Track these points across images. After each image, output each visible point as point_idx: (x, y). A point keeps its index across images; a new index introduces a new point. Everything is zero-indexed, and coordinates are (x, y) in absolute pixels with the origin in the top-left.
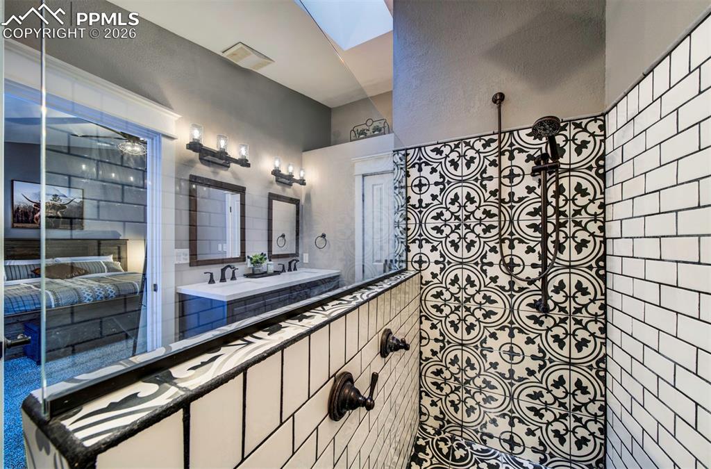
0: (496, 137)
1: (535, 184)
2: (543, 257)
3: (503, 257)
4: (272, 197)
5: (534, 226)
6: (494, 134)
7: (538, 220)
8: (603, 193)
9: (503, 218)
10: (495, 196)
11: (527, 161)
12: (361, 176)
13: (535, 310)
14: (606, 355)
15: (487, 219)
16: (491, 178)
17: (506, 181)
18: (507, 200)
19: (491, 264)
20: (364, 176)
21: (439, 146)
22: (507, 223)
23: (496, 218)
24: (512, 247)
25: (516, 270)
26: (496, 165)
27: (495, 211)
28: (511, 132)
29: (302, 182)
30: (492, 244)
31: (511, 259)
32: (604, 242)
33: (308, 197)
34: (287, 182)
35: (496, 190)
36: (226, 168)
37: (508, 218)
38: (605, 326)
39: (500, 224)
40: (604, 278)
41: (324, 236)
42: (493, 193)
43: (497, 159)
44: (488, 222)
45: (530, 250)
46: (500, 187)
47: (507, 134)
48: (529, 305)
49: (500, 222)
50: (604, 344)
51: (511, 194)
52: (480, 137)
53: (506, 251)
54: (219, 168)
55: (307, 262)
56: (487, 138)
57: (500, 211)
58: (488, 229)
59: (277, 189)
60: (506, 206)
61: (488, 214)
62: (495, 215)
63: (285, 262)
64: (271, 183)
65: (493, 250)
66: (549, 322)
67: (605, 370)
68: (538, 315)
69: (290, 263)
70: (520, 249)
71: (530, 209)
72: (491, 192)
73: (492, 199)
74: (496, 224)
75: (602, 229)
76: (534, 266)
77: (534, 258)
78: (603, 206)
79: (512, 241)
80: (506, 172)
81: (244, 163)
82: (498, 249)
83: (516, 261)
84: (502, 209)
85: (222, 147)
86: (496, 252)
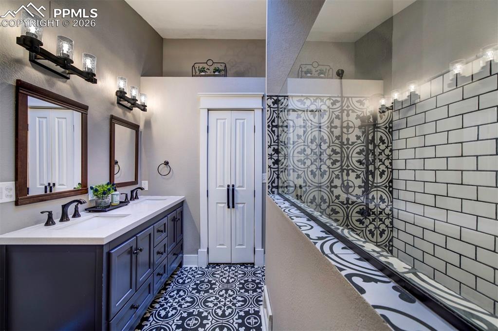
0: (339, 99)
1: (360, 134)
2: (366, 182)
3: (343, 181)
4: (113, 120)
5: (360, 162)
6: (338, 97)
7: (362, 157)
8: (391, 143)
9: (343, 156)
10: (339, 140)
11: (356, 119)
12: (207, 110)
13: (360, 215)
14: (393, 237)
15: (334, 155)
16: (336, 127)
17: (345, 130)
18: (345, 143)
19: (336, 187)
20: (209, 110)
21: (303, 98)
22: (346, 158)
23: (339, 155)
24: (348, 175)
25: (351, 190)
26: (339, 119)
27: (338, 150)
28: (348, 98)
29: (143, 108)
30: (337, 173)
31: (348, 183)
32: (392, 172)
33: (148, 124)
34: (129, 105)
35: (339, 136)
36: (65, 80)
37: (346, 156)
38: (392, 220)
39: (342, 159)
40: (391, 192)
41: (167, 163)
42: (338, 138)
43: (340, 114)
44: (335, 157)
45: (358, 177)
46: (342, 134)
47: (346, 98)
48: (357, 212)
49: (341, 157)
50: (392, 231)
51: (348, 140)
52: (330, 97)
53: (345, 178)
54: (59, 78)
55: (147, 190)
56: (334, 99)
57: (342, 151)
58: (334, 163)
59: (118, 112)
60: (345, 147)
61: (334, 151)
62: (338, 153)
63: (127, 190)
64: (113, 104)
65: (337, 177)
66: (367, 222)
67: (392, 246)
68: (362, 218)
69: (132, 192)
70: (352, 176)
71: (358, 150)
72: (336, 137)
73: (337, 141)
74: (339, 159)
75: (391, 164)
76: (360, 187)
77: (359, 182)
78: (391, 151)
79: (348, 171)
80: (345, 124)
81: (90, 77)
82: (340, 176)
83: (351, 184)
84: (343, 149)
85: (65, 52)
86: (339, 178)
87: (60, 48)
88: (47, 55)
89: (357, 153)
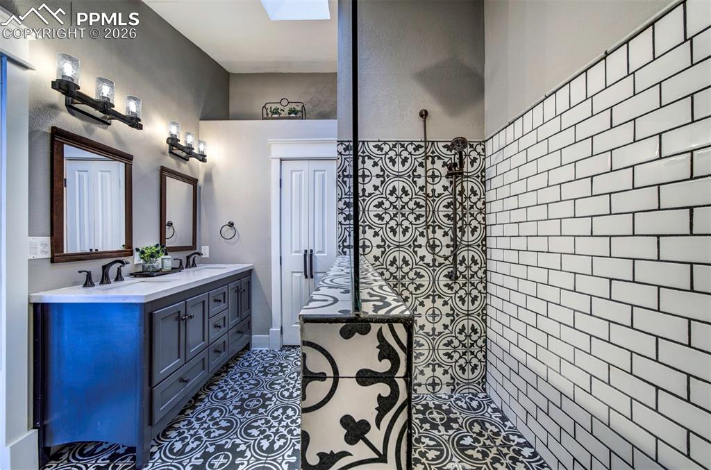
0: (423, 144)
1: (447, 184)
2: (454, 239)
3: (428, 240)
4: (164, 172)
5: (447, 216)
6: (421, 141)
7: (450, 211)
8: (484, 195)
9: (428, 209)
10: (423, 191)
11: (443, 166)
12: (279, 160)
13: (448, 279)
14: (486, 304)
15: (418, 209)
16: (419, 176)
17: (430, 180)
18: (431, 195)
19: (420, 246)
20: (281, 160)
21: (380, 144)
22: (431, 213)
23: (423, 209)
24: (434, 232)
25: (437, 250)
26: (423, 167)
27: (422, 203)
28: (433, 142)
29: (202, 158)
30: (421, 230)
31: (434, 242)
32: (485, 228)
33: (209, 178)
34: (184, 154)
35: (423, 187)
36: (105, 126)
37: (431, 210)
38: (486, 284)
39: (426, 213)
40: (485, 252)
41: (231, 225)
42: (421, 189)
43: (424, 161)
44: (418, 212)
45: (446, 234)
46: (426, 184)
47: (430, 143)
48: (445, 276)
49: (426, 211)
50: (485, 297)
51: (433, 191)
52: (412, 141)
53: (431, 235)
54: (96, 123)
55: (208, 256)
56: (417, 144)
57: (427, 204)
58: (417, 218)
59: (171, 163)
60: (430, 199)
61: (417, 204)
62: (423, 206)
63: (182, 255)
64: (164, 153)
65: (422, 234)
66: (456, 287)
67: (486, 315)
68: (450, 283)
69: (188, 258)
70: (439, 233)
71: (445, 203)
72: (420, 188)
73: (421, 193)
74: (423, 213)
75: (484, 219)
76: (448, 246)
77: (447, 240)
78: (484, 203)
79: (434, 227)
80: (430, 173)
81: (134, 122)
82: (425, 234)
83: (437, 243)
84: (428, 202)
85: (105, 95)
86: (424, 236)
87: (99, 91)
88: (85, 99)
89: (444, 206)
